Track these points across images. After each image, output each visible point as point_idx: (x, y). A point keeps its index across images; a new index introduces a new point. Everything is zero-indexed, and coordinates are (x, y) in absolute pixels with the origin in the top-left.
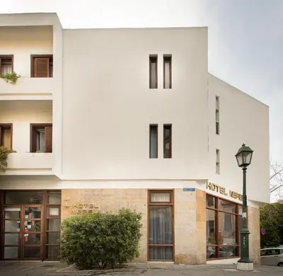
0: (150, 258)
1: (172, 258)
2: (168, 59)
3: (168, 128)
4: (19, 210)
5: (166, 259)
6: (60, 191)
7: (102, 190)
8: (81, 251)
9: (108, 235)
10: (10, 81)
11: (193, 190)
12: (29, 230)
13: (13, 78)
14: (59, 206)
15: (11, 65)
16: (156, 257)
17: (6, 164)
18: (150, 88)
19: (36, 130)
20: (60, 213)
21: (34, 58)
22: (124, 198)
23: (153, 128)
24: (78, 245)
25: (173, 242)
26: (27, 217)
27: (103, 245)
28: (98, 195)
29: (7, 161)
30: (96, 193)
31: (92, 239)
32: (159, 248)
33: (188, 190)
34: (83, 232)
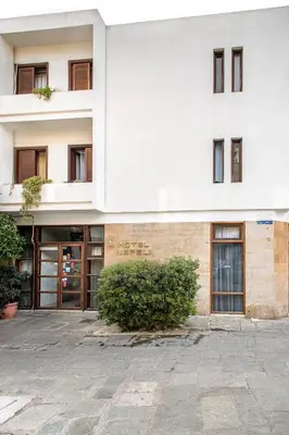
0: (213, 309)
1: (243, 310)
2: (237, 53)
3: (237, 142)
4: (55, 249)
5: (235, 310)
6: (103, 226)
7: (154, 224)
8: (122, 311)
9: (155, 293)
10: (43, 97)
11: (271, 222)
12: (68, 273)
13: (47, 93)
14: (101, 245)
15: (46, 73)
16: (222, 308)
17: (40, 197)
18: (215, 91)
19: (75, 153)
20: (103, 253)
21: (72, 64)
22: (180, 235)
23: (218, 144)
24: (118, 305)
25: (243, 290)
26: (65, 257)
27: (149, 305)
28: (148, 231)
29: (41, 193)
30: (146, 228)
31: (135, 297)
32: (225, 297)
33: (264, 222)
34: (124, 288)
